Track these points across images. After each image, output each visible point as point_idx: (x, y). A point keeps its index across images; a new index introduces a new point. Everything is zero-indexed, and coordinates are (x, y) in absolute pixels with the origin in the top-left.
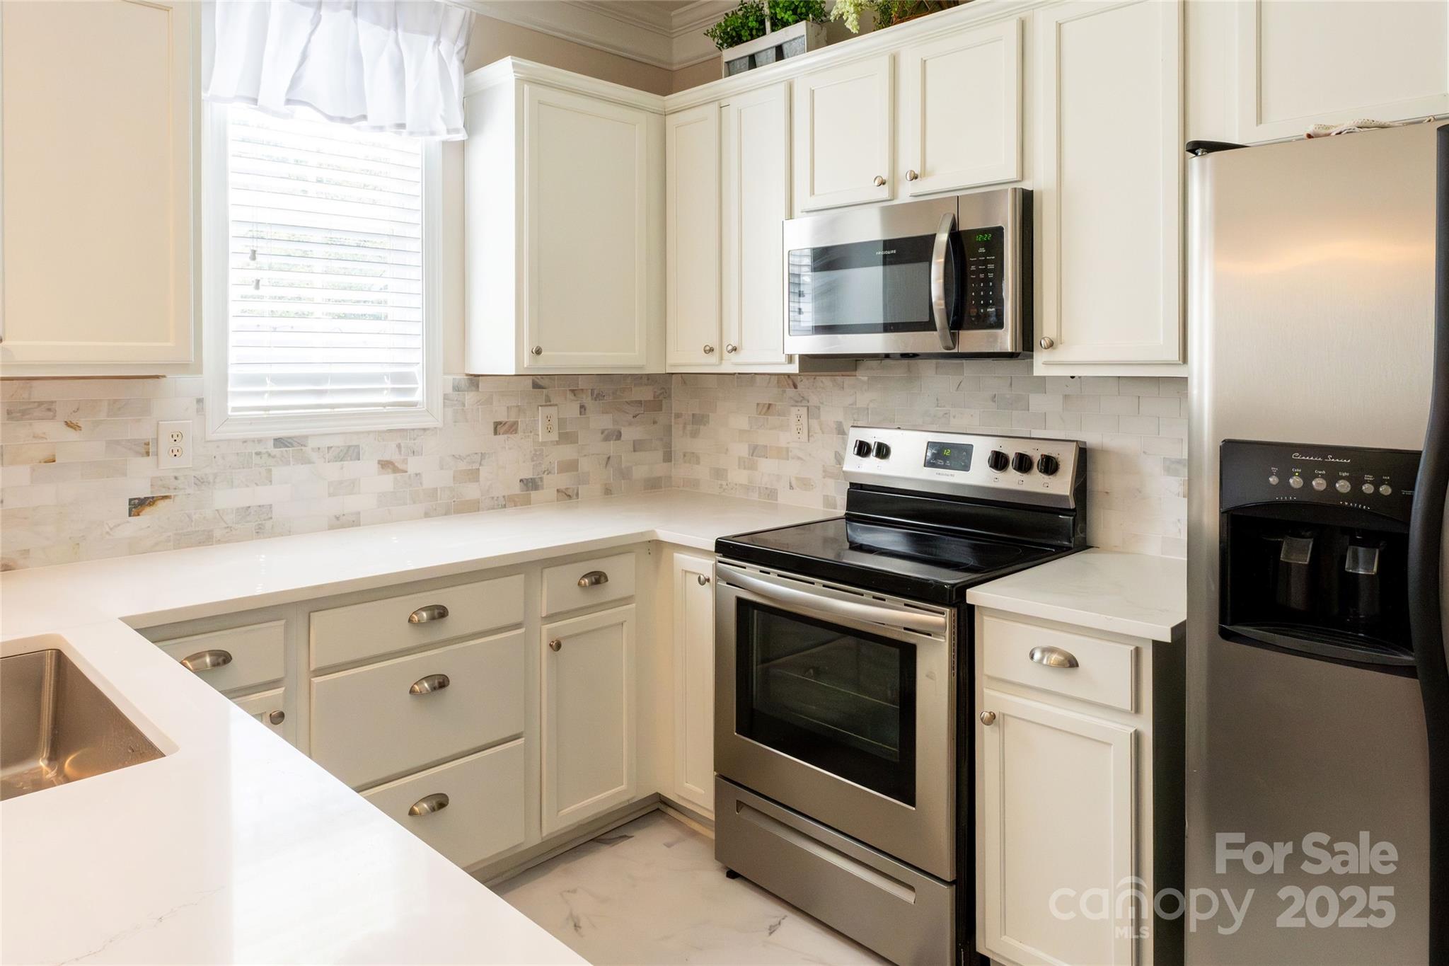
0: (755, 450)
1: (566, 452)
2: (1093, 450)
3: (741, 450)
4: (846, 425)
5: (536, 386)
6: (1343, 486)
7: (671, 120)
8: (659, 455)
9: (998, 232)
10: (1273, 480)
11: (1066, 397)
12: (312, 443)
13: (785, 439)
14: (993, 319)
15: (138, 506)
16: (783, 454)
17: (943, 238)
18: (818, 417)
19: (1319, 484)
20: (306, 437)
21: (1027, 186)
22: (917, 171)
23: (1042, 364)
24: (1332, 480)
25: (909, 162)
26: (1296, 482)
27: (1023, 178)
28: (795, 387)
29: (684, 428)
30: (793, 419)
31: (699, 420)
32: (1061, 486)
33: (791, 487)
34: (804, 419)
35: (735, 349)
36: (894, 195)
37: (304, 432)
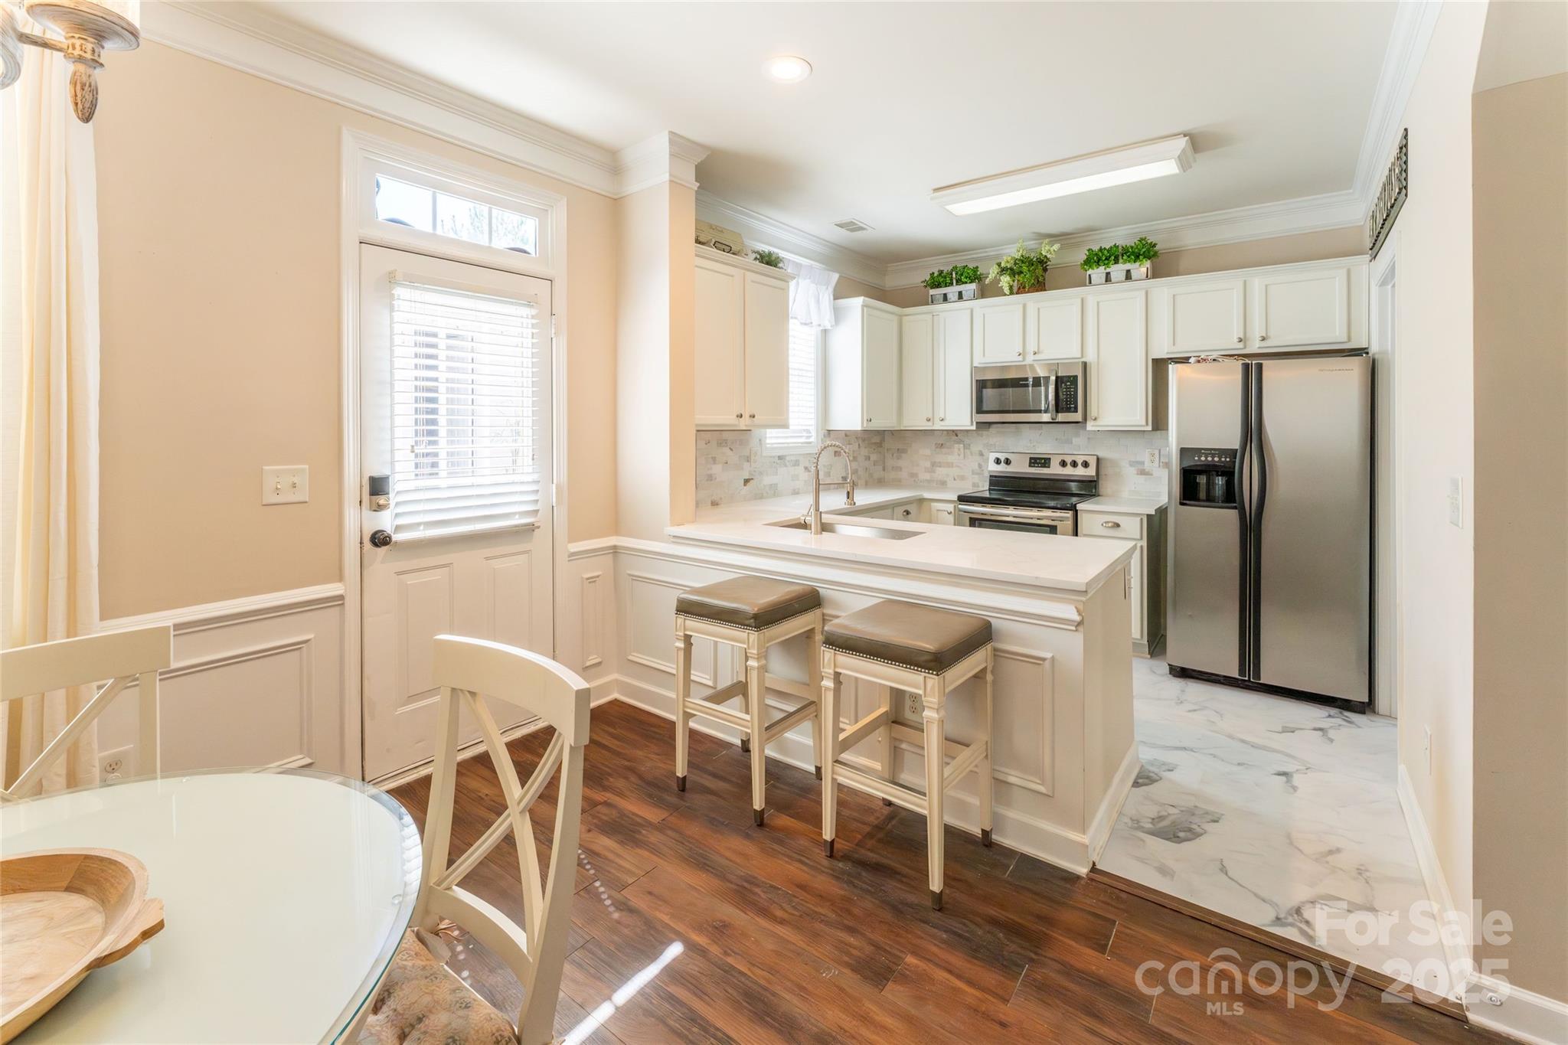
0: (934, 464)
1: (855, 465)
2: (1102, 459)
3: (928, 464)
4: (985, 452)
5: (846, 435)
6: (1216, 459)
7: (905, 319)
8: (881, 468)
9: (1076, 377)
10: (1196, 458)
11: (1089, 438)
12: (787, 458)
13: (951, 458)
14: (1073, 409)
15: (746, 481)
16: (950, 465)
17: (1053, 378)
18: (969, 449)
19: (1210, 459)
20: (785, 456)
21: (1084, 360)
22: (1036, 351)
23: (1090, 426)
24: (1213, 457)
25: (1032, 347)
26: (1203, 459)
27: (1082, 357)
28: (957, 436)
29: (893, 455)
30: (956, 450)
31: (901, 451)
32: (1091, 472)
33: (955, 479)
34: (962, 450)
35: (942, 420)
36: (1024, 360)
37: (784, 454)
